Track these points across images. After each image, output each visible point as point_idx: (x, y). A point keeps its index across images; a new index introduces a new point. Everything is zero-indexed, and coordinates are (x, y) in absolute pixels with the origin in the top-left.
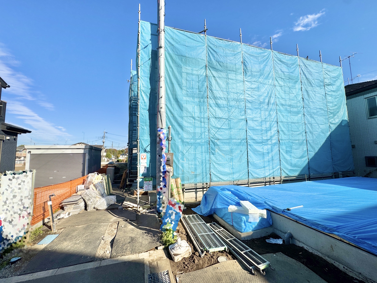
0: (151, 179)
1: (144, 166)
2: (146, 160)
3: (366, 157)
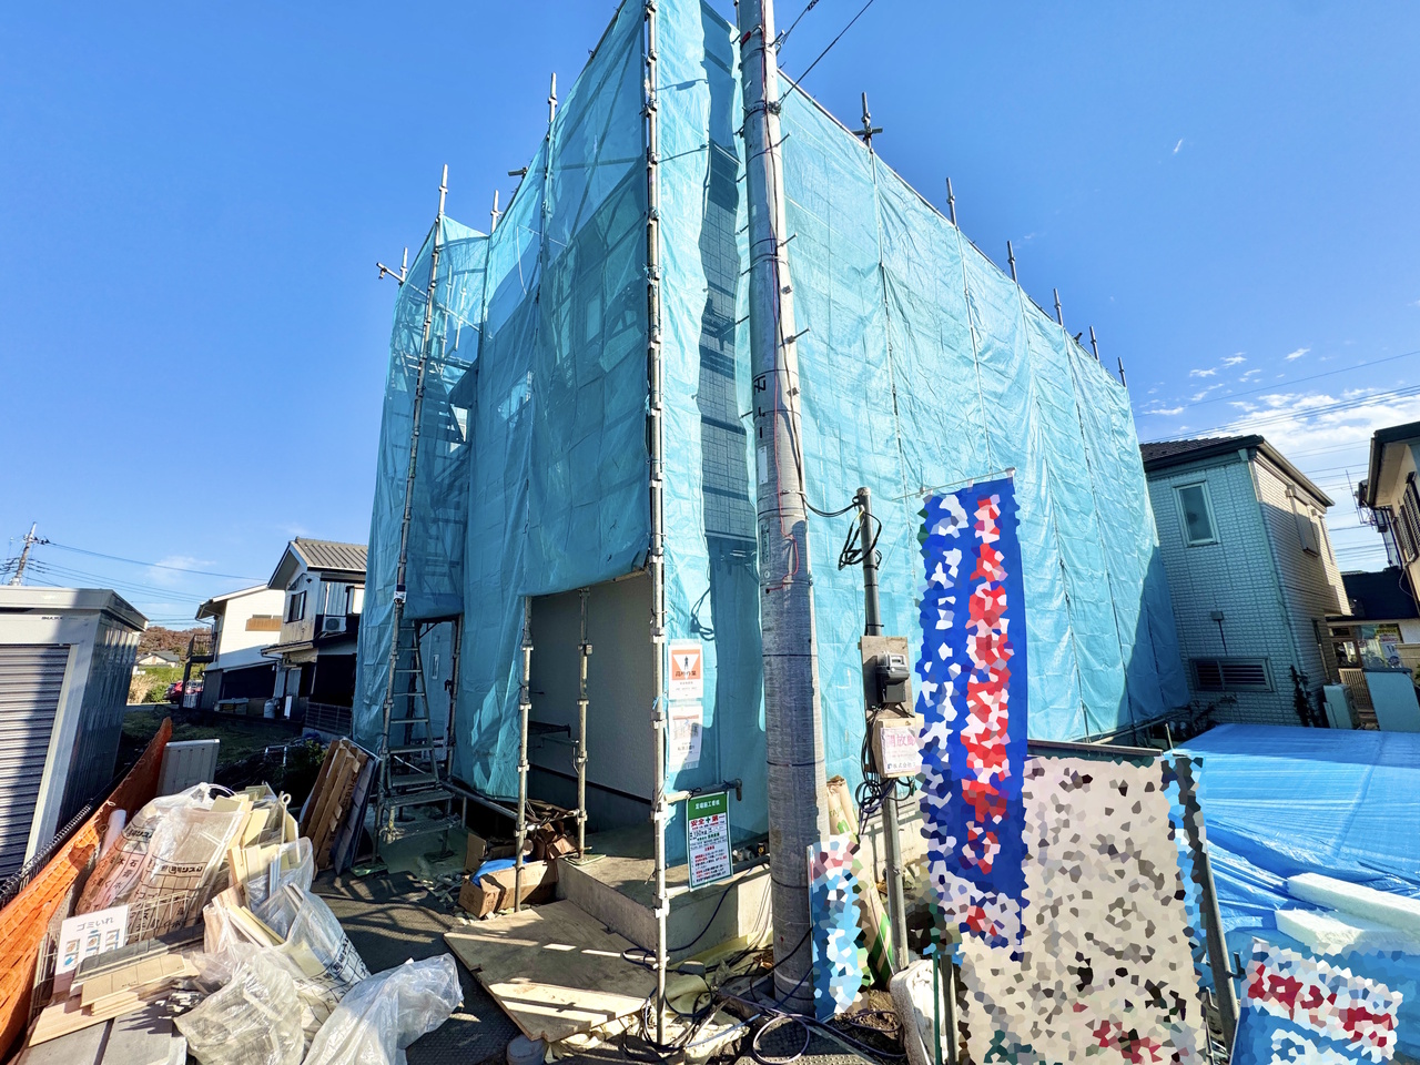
0: (722, 799)
1: (691, 722)
2: (699, 683)
3: (1191, 662)
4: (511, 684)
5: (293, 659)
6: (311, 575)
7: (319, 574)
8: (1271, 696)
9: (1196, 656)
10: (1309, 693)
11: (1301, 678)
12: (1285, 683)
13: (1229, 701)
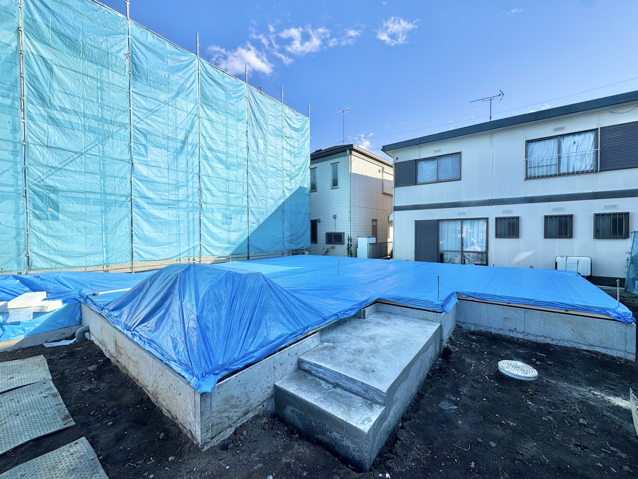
3: (326, 233)
8: (343, 246)
9: (328, 231)
10: (351, 245)
11: (350, 240)
12: (346, 242)
13: (333, 248)
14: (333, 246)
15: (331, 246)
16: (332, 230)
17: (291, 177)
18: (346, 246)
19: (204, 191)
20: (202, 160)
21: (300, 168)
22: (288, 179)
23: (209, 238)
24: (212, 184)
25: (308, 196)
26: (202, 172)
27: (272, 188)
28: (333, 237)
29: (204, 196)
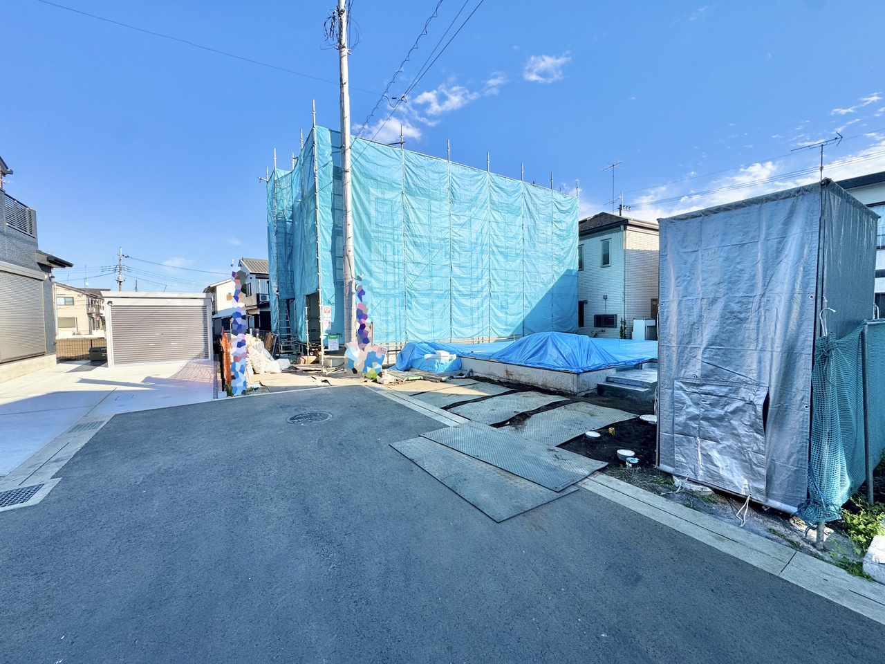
0: (337, 336)
1: (328, 321)
2: (330, 314)
3: (595, 316)
4: (304, 316)
5: (250, 313)
6: (251, 276)
7: (255, 275)
8: (615, 329)
9: (596, 313)
10: (625, 328)
11: (624, 322)
12: (619, 324)
13: (603, 331)
14: (603, 329)
15: (600, 329)
16: (602, 312)
17: (560, 261)
18: (619, 329)
19: (493, 282)
20: (491, 256)
21: (569, 251)
22: (557, 262)
23: (495, 321)
24: (498, 276)
25: (576, 278)
26: (491, 267)
27: (543, 274)
28: (602, 319)
29: (492, 287)
